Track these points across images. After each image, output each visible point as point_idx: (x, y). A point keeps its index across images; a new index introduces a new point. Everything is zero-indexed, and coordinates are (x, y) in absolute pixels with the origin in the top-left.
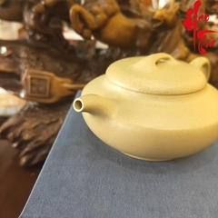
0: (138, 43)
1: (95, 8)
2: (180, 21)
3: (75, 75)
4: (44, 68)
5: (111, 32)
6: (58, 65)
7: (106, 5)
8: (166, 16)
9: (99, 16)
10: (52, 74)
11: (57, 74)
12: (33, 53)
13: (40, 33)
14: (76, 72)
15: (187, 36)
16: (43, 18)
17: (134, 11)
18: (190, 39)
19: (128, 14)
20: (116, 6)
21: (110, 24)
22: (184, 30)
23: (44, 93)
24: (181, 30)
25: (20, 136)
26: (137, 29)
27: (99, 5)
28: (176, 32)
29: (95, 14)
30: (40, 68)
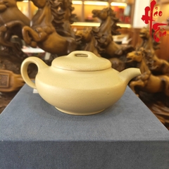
0: (69, 51)
1: (39, 29)
2: (94, 38)
4: (6, 68)
5: (49, 44)
6: (15, 66)
7: (46, 27)
8: (83, 34)
9: (41, 33)
10: (11, 72)
11: (15, 72)
13: (4, 46)
15: (99, 47)
16: (6, 35)
17: (66, 32)
18: (101, 49)
19: (62, 34)
20: (53, 28)
21: (49, 39)
22: (97, 43)
23: (5, 85)
24: (94, 43)
26: (67, 43)
27: (41, 27)
28: (92, 44)
29: (39, 32)
30: (3, 68)
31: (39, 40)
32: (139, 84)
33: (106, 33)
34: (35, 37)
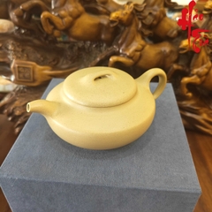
0: (103, 36)
1: (62, 13)
3: (54, 63)
4: (28, 59)
6: (39, 56)
10: (34, 63)
11: (38, 63)
12: (18, 46)
13: (24, 29)
14: (54, 61)
15: (144, 30)
18: (147, 32)
22: (140, 25)
23: (29, 78)
25: (13, 112)
27: (65, 10)
29: (62, 17)
30: (25, 58)
31: (63, 28)
32: (193, 81)
33: (156, 7)
34: (58, 25)
